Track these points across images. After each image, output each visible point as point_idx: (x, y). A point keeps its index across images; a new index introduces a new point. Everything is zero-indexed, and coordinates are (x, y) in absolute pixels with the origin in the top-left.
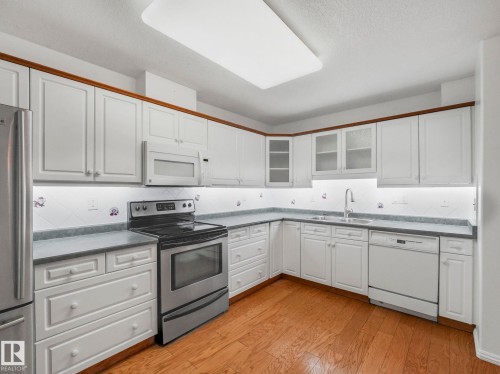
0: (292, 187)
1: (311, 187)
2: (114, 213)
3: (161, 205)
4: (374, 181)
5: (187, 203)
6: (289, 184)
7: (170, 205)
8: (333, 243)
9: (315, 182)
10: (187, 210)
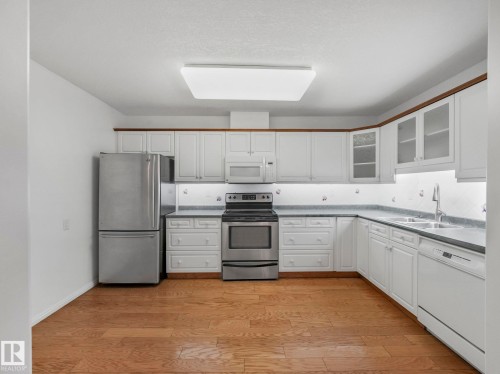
0: (379, 182)
1: (394, 182)
2: (219, 199)
3: (246, 196)
4: (452, 173)
5: (266, 196)
6: (376, 179)
7: (252, 196)
8: (389, 246)
9: (399, 177)
10: (266, 200)
